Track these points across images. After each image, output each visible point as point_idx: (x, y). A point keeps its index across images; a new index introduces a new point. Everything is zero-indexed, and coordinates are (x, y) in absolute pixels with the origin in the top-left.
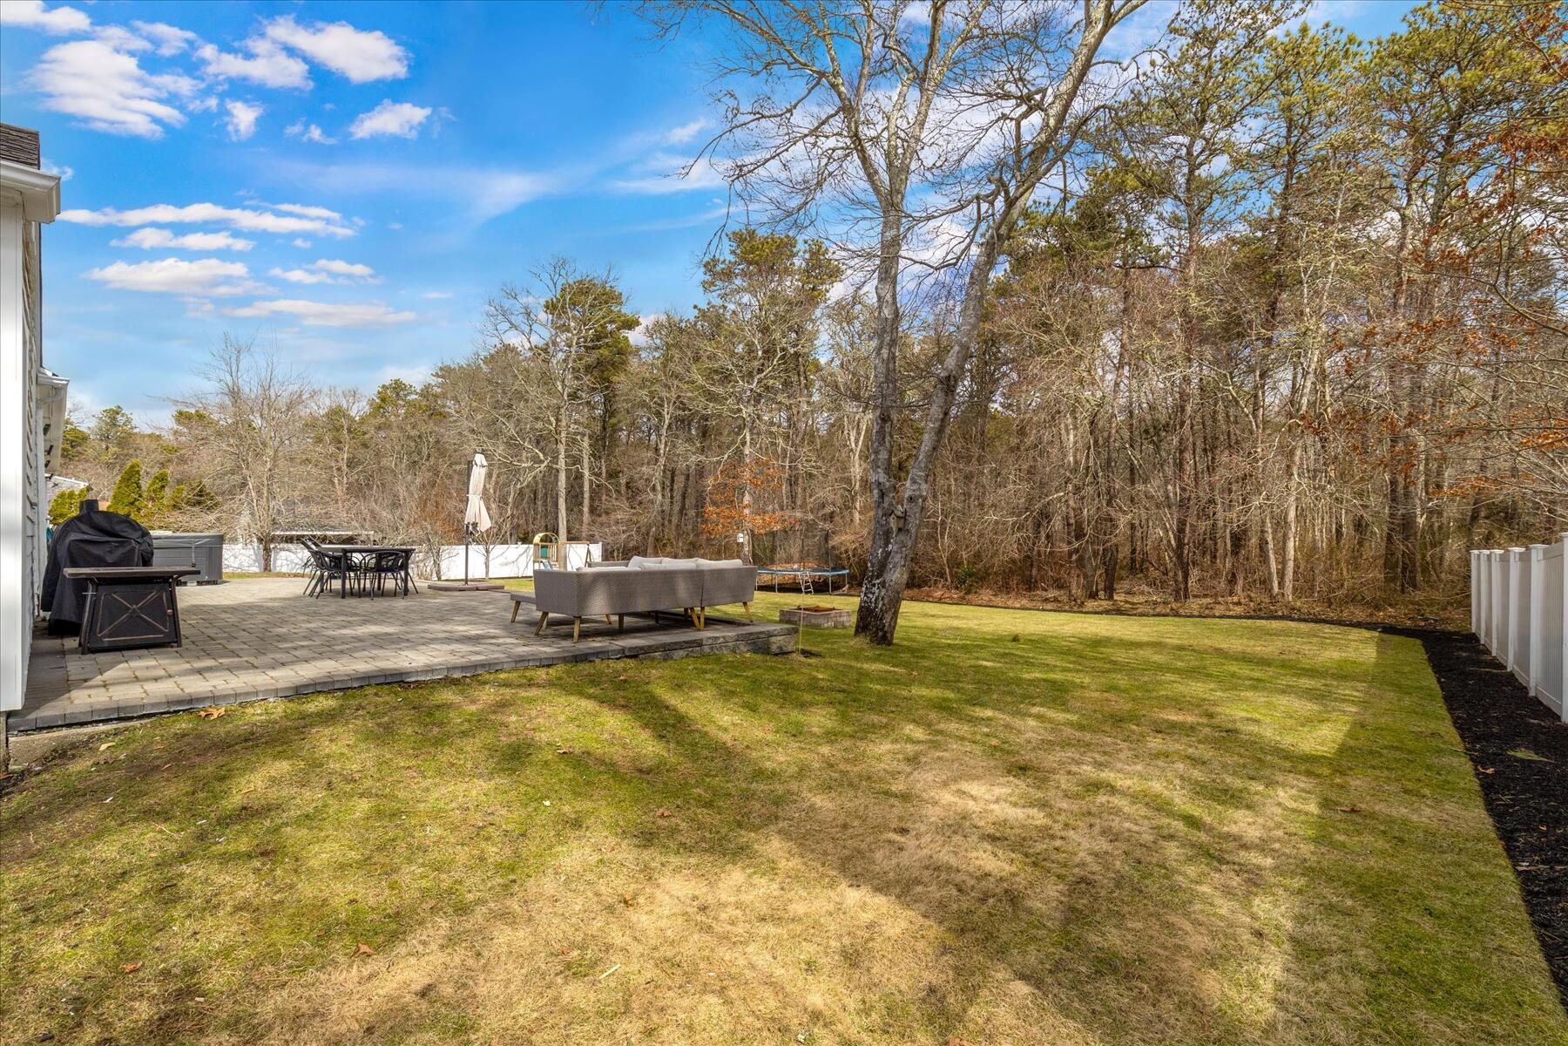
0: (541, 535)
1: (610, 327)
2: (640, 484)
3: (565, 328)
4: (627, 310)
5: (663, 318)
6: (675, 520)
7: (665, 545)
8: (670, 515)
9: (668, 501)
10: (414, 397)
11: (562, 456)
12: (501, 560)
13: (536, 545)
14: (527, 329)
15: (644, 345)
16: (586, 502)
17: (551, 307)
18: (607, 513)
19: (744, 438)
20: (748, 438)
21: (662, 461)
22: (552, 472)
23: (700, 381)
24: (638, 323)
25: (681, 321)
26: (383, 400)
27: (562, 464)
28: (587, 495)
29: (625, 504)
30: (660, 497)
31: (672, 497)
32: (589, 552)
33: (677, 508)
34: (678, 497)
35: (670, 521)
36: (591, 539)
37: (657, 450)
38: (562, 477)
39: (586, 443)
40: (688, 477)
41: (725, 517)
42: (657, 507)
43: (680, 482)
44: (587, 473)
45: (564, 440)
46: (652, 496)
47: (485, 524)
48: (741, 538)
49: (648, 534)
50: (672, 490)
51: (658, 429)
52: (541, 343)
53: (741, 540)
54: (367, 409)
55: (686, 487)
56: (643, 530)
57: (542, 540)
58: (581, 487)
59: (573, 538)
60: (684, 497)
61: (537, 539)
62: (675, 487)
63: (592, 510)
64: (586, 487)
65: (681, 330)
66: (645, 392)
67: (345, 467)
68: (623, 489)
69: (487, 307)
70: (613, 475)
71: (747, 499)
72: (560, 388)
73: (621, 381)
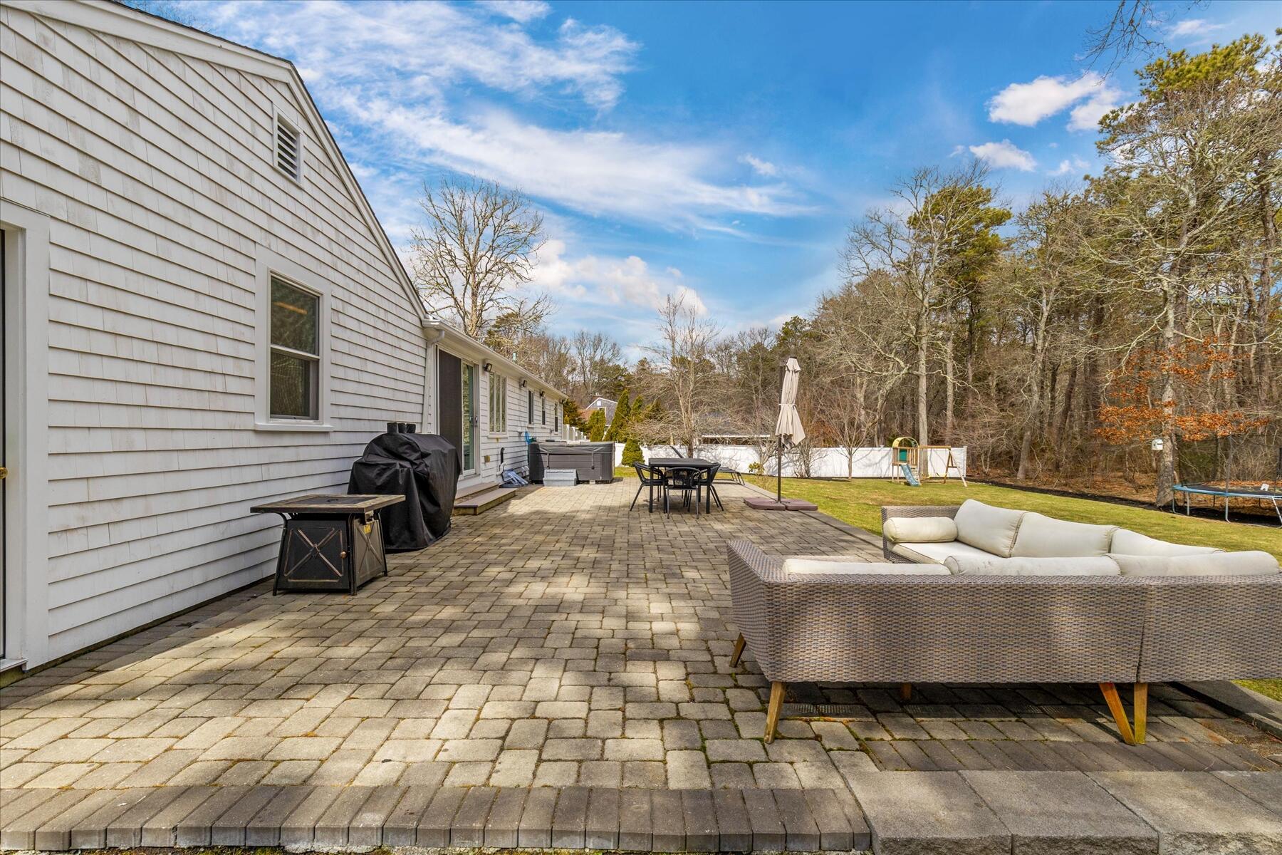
0: (900, 439)
1: (976, 228)
2: (1012, 384)
3: (929, 240)
4: (995, 205)
5: (1042, 201)
6: (1057, 421)
7: (1043, 450)
8: (1051, 417)
9: (1047, 401)
10: (807, 328)
11: (923, 361)
12: (865, 461)
13: (895, 449)
14: (887, 245)
15: (1017, 234)
16: (950, 405)
17: (914, 222)
18: (973, 416)
19: (1165, 316)
20: (1171, 317)
21: (1040, 357)
22: (911, 379)
23: (1095, 255)
24: (1008, 215)
25: (1066, 197)
26: (786, 333)
27: (923, 369)
28: (950, 399)
29: (994, 408)
30: (1036, 398)
31: (1053, 398)
32: (950, 456)
33: (1059, 409)
34: (1060, 396)
35: (1050, 424)
36: (955, 443)
37: (1034, 348)
38: (923, 383)
39: (949, 347)
40: (1074, 374)
41: (1130, 419)
42: (1033, 409)
43: (1063, 380)
44: (950, 378)
45: (924, 347)
46: (1026, 397)
47: (799, 436)
48: (1158, 445)
49: (1021, 438)
50: (1053, 389)
51: (1035, 323)
52: (903, 258)
53: (1160, 448)
54: (775, 343)
55: (1071, 386)
56: (1016, 433)
57: (900, 444)
58: (945, 391)
59: (936, 441)
60: (1069, 396)
61: (896, 443)
62: (1058, 386)
63: (958, 413)
64: (950, 392)
65: (1066, 210)
66: (1018, 284)
67: (760, 387)
68: (993, 392)
69: (852, 234)
70: (980, 378)
71: (1168, 395)
72: (921, 297)
73: (987, 278)
